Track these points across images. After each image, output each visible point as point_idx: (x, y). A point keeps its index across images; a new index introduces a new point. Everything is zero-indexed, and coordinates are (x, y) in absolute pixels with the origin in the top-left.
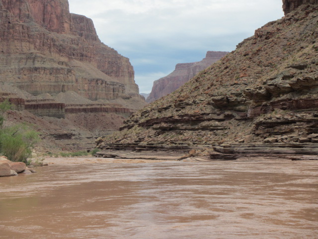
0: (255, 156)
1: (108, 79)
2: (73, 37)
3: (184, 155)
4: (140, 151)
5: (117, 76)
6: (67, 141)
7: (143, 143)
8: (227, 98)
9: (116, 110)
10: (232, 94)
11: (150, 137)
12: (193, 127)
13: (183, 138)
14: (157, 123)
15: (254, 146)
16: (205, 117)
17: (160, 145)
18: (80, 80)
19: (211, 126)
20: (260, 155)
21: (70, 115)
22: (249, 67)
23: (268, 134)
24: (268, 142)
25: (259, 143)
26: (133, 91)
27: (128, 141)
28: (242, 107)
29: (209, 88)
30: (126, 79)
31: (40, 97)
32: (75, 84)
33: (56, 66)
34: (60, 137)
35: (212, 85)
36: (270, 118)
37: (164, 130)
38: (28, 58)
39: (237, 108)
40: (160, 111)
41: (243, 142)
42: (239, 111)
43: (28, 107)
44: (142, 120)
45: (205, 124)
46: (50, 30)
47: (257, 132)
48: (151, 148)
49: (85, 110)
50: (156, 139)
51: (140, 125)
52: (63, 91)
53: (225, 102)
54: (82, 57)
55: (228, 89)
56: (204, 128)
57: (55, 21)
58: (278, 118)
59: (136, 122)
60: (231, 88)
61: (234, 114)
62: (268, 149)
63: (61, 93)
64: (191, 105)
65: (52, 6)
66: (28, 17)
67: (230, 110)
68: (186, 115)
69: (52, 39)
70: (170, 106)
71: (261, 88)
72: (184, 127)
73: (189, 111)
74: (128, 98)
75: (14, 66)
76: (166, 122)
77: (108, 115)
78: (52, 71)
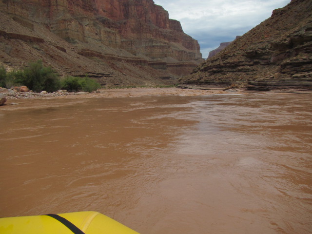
0: (286, 88)
1: (187, 50)
2: (171, 30)
3: (227, 87)
4: (200, 84)
5: (192, 49)
6: (167, 80)
7: (202, 80)
8: (256, 51)
9: (191, 66)
10: (259, 48)
11: (206, 77)
12: (233, 70)
13: (226, 77)
14: (210, 69)
15: (284, 81)
16: (241, 64)
17: (212, 81)
18: (174, 52)
19: (245, 69)
20: (290, 88)
21: (169, 68)
22: (271, 31)
23: (295, 72)
24: (297, 77)
25: (287, 78)
26: (199, 57)
27: (194, 79)
28: (266, 57)
29: (243, 46)
30: (196, 51)
31: (155, 60)
32: (171, 53)
33: (162, 44)
34: (164, 78)
35: (245, 44)
36: (297, 60)
37: (214, 72)
38: (149, 41)
39: (262, 57)
40: (212, 62)
41: (273, 78)
42: (263, 59)
43: (149, 64)
44: (202, 68)
45: (241, 68)
46: (160, 27)
47: (283, 71)
48: (207, 83)
49: (176, 66)
50: (209, 77)
51: (201, 71)
52: (166, 57)
53: (254, 54)
54: (175, 40)
55: (257, 46)
56: (240, 71)
57: (162, 23)
58: (304, 59)
59: (199, 69)
60: (258, 45)
61: (260, 61)
62: (297, 83)
63: (165, 58)
64: (231, 57)
65: (160, 15)
66: (150, 21)
67: (257, 59)
68: (229, 63)
69: (161, 32)
70: (218, 59)
71: (285, 40)
72: (227, 70)
73: (230, 60)
74: (197, 60)
75: (143, 45)
76: (215, 68)
77: (187, 68)
78: (161, 47)
